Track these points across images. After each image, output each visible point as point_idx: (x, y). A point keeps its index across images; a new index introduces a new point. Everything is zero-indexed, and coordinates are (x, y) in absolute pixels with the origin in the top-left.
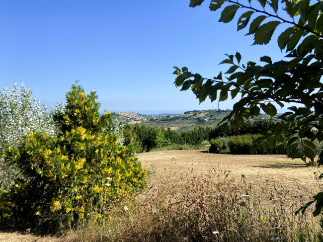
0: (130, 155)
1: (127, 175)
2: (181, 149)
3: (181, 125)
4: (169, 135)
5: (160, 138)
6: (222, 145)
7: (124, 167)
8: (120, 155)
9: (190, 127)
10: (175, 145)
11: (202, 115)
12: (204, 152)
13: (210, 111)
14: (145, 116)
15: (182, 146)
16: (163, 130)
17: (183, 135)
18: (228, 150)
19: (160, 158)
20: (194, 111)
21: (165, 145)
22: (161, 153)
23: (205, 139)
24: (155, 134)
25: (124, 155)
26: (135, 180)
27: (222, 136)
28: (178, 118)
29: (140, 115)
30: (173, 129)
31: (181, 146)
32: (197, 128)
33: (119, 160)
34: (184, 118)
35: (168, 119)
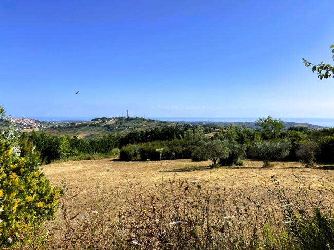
0: (32, 170)
1: (29, 199)
2: (89, 159)
3: (88, 133)
4: (75, 144)
5: (64, 148)
6: (133, 152)
7: (22, 188)
8: (16, 171)
9: (99, 135)
10: (82, 155)
11: (111, 122)
12: (114, 160)
13: (120, 119)
14: (44, 123)
15: (91, 156)
16: (68, 138)
17: (92, 143)
18: (139, 157)
19: (64, 170)
20: (103, 118)
21: (70, 155)
22: (65, 164)
23: (115, 147)
24: (57, 143)
25: (22, 170)
26: (40, 205)
27: (132, 143)
28: (85, 125)
29: (38, 122)
30: (79, 137)
31: (88, 155)
32: (107, 136)
33: (15, 177)
34: (91, 125)
35: (73, 126)
